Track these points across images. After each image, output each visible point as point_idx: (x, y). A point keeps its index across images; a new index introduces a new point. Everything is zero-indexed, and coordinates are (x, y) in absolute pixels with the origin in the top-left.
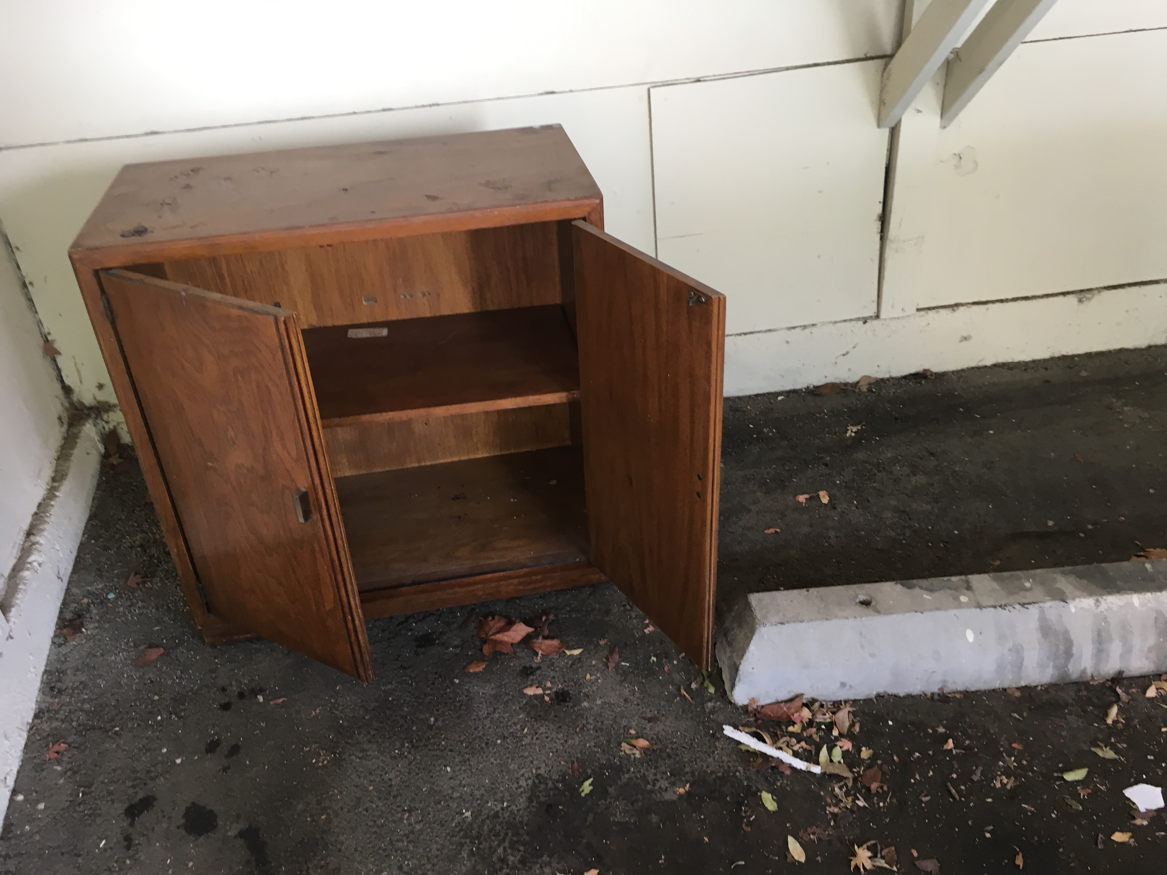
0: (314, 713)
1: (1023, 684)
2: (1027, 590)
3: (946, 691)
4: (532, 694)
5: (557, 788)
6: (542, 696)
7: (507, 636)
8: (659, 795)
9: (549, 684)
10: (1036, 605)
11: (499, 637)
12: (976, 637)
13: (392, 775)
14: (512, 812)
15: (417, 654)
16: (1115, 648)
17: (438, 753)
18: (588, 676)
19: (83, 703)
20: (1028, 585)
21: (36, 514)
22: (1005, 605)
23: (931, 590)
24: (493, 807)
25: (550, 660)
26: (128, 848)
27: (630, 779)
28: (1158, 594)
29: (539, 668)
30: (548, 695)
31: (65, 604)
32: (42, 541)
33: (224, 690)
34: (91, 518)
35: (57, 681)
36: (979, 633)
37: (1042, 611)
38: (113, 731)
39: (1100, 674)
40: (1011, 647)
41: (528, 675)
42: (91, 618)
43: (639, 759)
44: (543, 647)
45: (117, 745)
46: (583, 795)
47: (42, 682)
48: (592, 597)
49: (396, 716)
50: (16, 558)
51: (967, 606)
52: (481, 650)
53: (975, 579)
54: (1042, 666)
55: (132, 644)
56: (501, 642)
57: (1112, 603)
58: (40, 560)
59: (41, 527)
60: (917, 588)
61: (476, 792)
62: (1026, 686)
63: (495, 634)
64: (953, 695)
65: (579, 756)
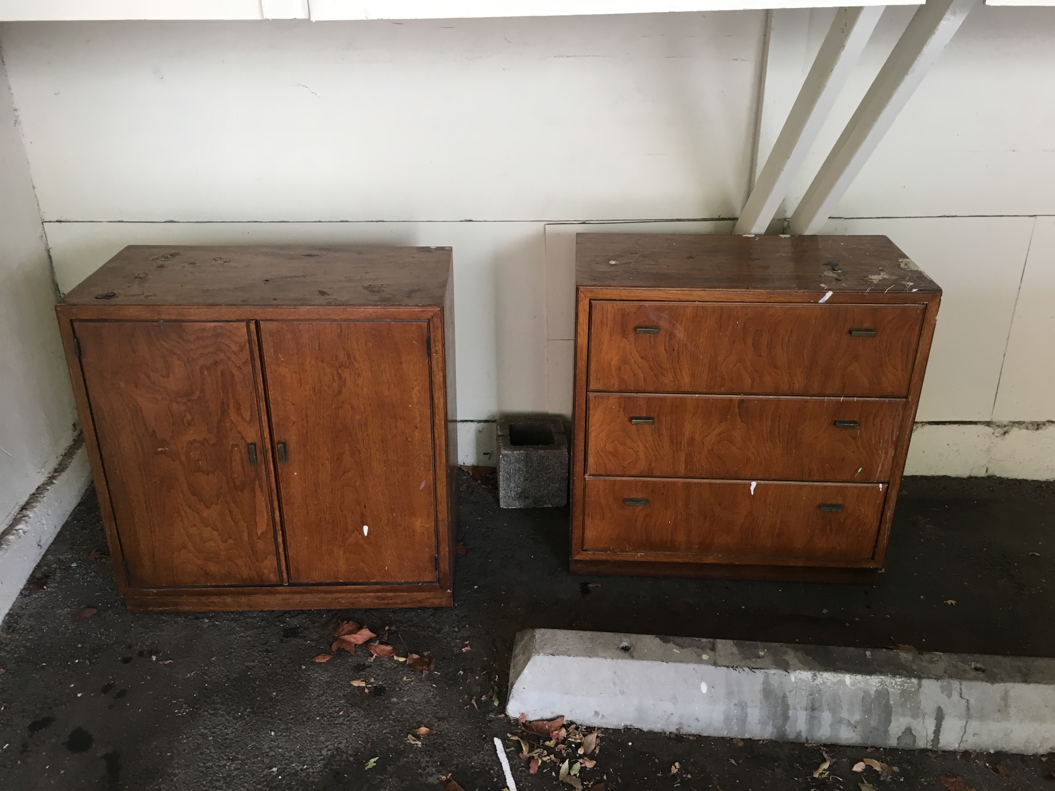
0: (189, 676)
1: (747, 736)
2: (759, 657)
3: (682, 732)
4: (357, 686)
5: (349, 760)
6: (363, 688)
7: (354, 638)
8: (424, 779)
9: (372, 680)
10: (763, 671)
11: (347, 637)
12: (709, 690)
13: (229, 731)
14: (308, 774)
15: (282, 641)
16: (826, 717)
17: (270, 720)
18: (405, 678)
19: (27, 642)
20: (762, 653)
21: (34, 494)
22: (737, 667)
23: (681, 646)
24: (296, 767)
25: (380, 661)
26: (22, 752)
27: (407, 762)
28: (868, 677)
29: (370, 666)
30: (368, 688)
31: (39, 566)
32: (31, 515)
33: (130, 647)
34: (79, 505)
35: (14, 622)
36: (711, 687)
37: (767, 676)
38: (41, 666)
39: (813, 739)
40: (737, 702)
41: (359, 671)
42: (54, 580)
43: (420, 748)
44: (377, 650)
45: (41, 676)
46: (366, 768)
47: (3, 621)
48: (431, 617)
49: (249, 687)
50: (7, 524)
51: (706, 663)
52: (331, 646)
53: (721, 644)
54: (763, 723)
55: (76, 603)
56: (349, 643)
57: (827, 679)
58: (25, 529)
59: (34, 504)
60: (672, 643)
61: (287, 754)
62: (750, 739)
63: (344, 635)
64: (688, 736)
65: (375, 738)
